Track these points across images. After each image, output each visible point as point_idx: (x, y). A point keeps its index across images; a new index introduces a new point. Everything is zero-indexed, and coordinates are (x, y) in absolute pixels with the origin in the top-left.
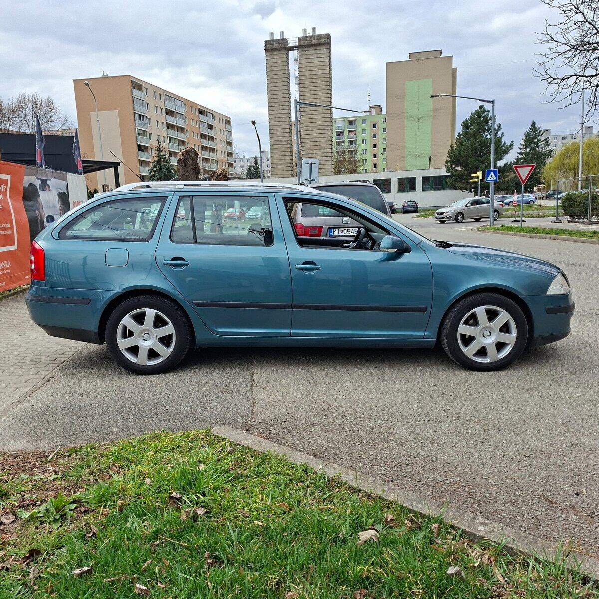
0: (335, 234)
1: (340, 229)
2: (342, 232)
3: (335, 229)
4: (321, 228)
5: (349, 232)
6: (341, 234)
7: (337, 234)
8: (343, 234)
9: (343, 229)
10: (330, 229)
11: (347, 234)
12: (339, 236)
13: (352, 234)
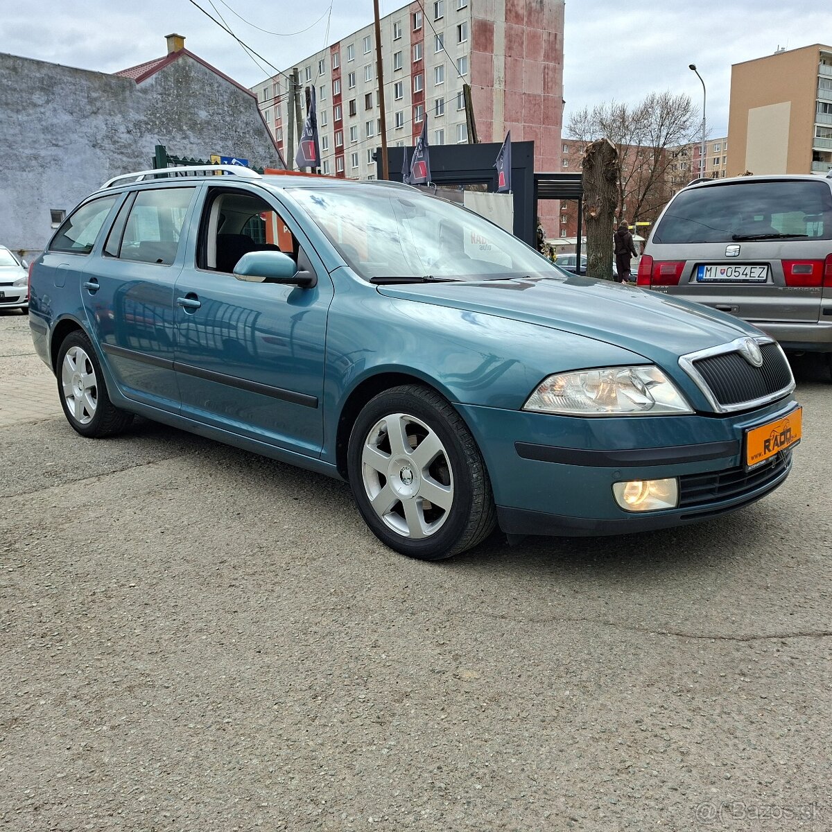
0: (708, 277)
1: (720, 268)
2: (722, 274)
3: (709, 267)
4: (680, 265)
5: (737, 274)
6: (719, 276)
7: (713, 277)
8: (724, 277)
9: (725, 267)
10: (699, 266)
11: (733, 277)
12: (715, 281)
13: (743, 277)
